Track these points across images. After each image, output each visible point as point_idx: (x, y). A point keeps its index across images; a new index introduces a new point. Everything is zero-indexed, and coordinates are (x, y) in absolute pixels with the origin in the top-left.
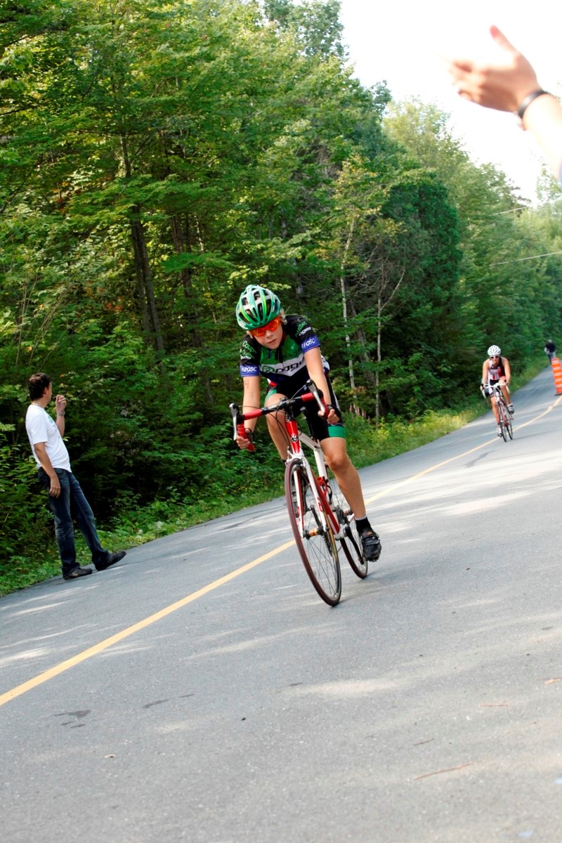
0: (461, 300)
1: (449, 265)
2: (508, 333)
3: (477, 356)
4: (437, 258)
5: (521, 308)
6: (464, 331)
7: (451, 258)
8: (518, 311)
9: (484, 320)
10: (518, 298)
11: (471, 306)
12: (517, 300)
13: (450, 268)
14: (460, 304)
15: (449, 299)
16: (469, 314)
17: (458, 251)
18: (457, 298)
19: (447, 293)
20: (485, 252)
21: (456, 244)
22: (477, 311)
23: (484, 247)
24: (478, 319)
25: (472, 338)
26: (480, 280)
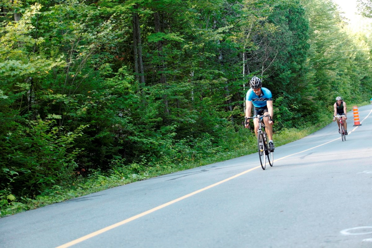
0: (306, 71)
1: (302, 51)
2: (331, 91)
3: (312, 101)
4: (296, 47)
5: (339, 77)
6: (307, 87)
7: (303, 47)
8: (338, 79)
9: (318, 82)
10: (338, 72)
11: (311, 74)
12: (337, 73)
13: (303, 53)
14: (306, 73)
15: (300, 69)
16: (311, 78)
17: (307, 44)
18: (305, 69)
19: (300, 66)
20: (323, 46)
21: (307, 40)
22: (315, 77)
23: (322, 43)
24: (316, 81)
25: (311, 92)
26: (318, 60)
